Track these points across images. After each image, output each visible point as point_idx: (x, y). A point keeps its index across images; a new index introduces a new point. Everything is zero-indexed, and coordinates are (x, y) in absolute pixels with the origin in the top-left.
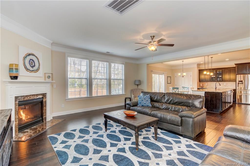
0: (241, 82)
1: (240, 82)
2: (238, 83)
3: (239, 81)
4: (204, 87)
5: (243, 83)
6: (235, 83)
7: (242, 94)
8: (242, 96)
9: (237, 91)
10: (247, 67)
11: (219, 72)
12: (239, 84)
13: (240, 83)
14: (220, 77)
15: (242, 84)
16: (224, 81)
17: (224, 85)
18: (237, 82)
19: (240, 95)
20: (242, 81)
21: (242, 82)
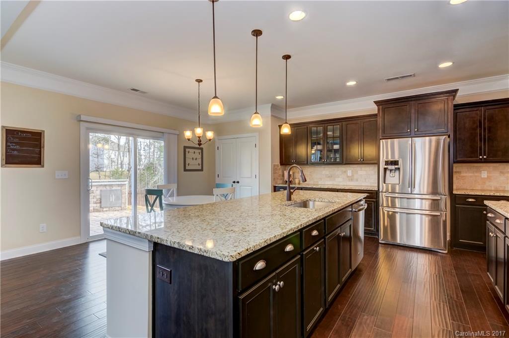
0: (393, 167)
1: (390, 167)
2: (385, 169)
3: (387, 163)
4: (295, 184)
5: (399, 168)
6: (375, 168)
7: (397, 210)
8: (398, 216)
9: (383, 198)
10: (413, 111)
11: (333, 131)
12: (388, 172)
13: (391, 170)
14: (336, 151)
15: (397, 172)
16: (346, 164)
17: (348, 177)
18: (382, 166)
19: (390, 213)
20: (395, 163)
21: (396, 166)
